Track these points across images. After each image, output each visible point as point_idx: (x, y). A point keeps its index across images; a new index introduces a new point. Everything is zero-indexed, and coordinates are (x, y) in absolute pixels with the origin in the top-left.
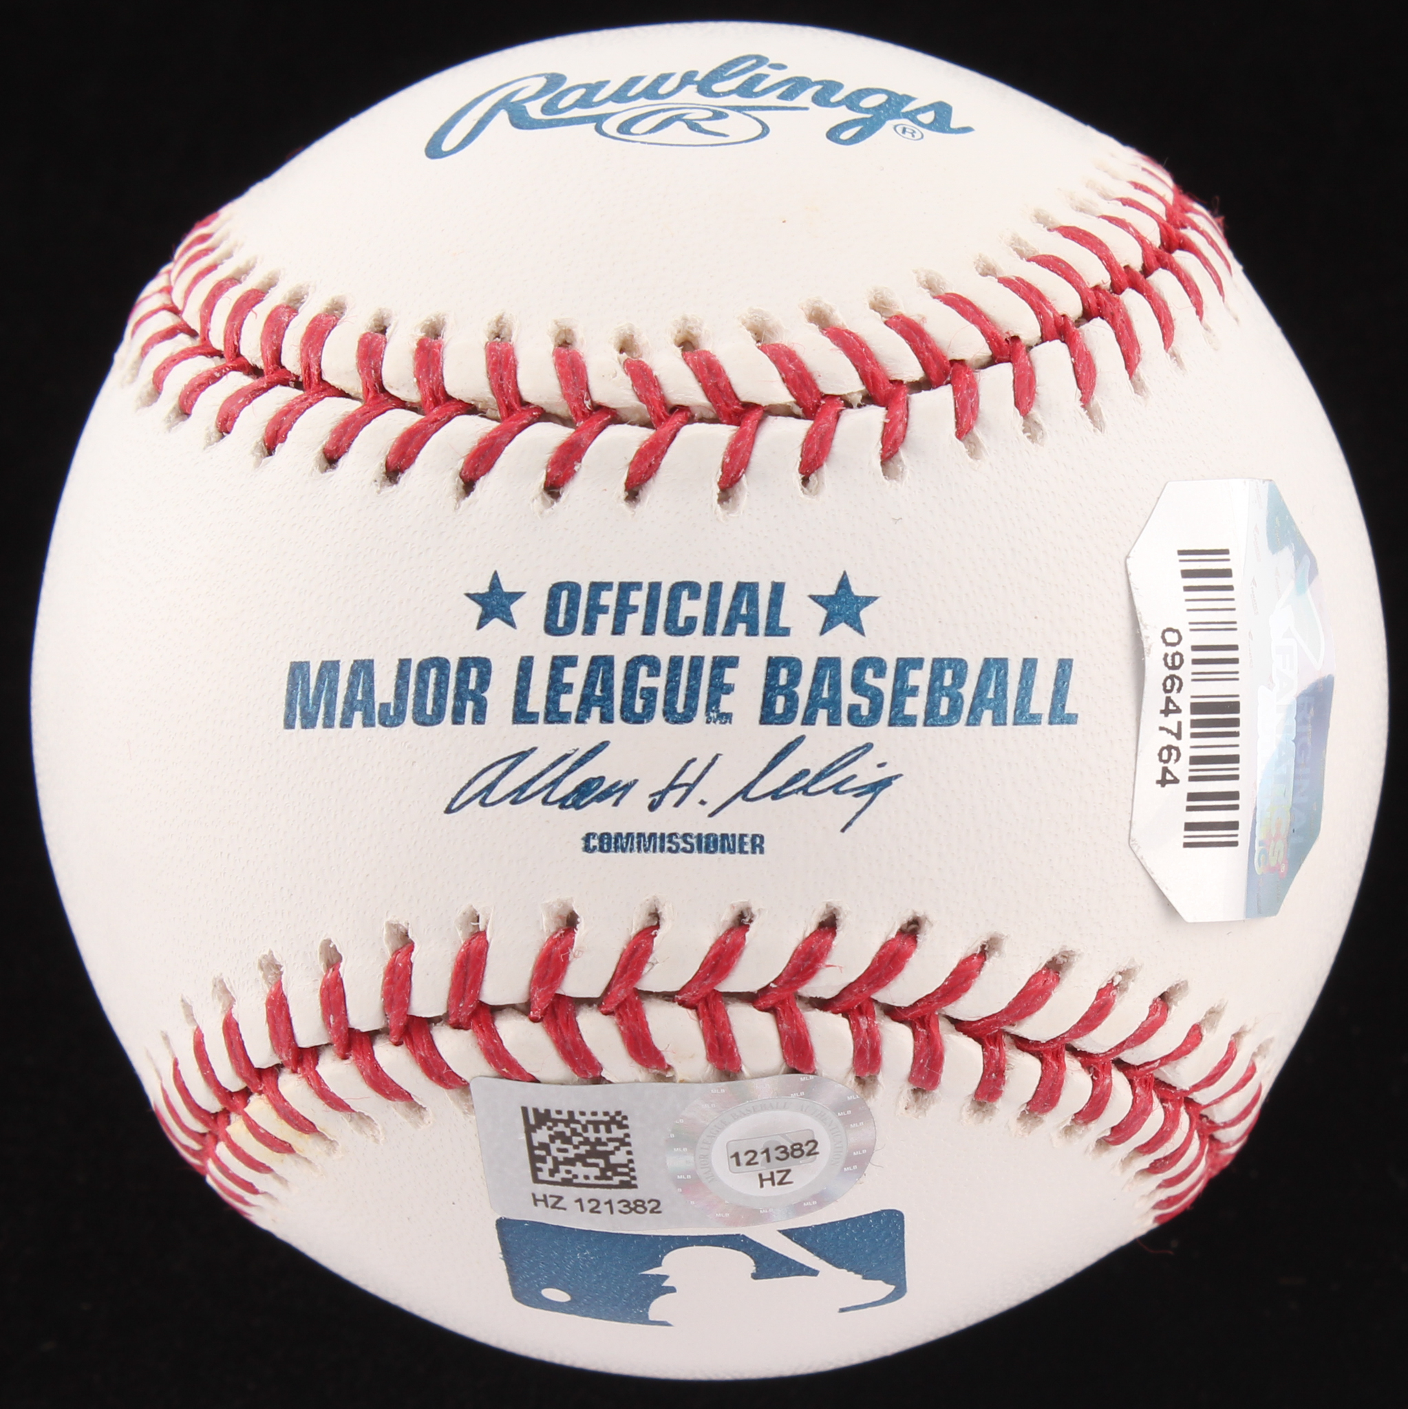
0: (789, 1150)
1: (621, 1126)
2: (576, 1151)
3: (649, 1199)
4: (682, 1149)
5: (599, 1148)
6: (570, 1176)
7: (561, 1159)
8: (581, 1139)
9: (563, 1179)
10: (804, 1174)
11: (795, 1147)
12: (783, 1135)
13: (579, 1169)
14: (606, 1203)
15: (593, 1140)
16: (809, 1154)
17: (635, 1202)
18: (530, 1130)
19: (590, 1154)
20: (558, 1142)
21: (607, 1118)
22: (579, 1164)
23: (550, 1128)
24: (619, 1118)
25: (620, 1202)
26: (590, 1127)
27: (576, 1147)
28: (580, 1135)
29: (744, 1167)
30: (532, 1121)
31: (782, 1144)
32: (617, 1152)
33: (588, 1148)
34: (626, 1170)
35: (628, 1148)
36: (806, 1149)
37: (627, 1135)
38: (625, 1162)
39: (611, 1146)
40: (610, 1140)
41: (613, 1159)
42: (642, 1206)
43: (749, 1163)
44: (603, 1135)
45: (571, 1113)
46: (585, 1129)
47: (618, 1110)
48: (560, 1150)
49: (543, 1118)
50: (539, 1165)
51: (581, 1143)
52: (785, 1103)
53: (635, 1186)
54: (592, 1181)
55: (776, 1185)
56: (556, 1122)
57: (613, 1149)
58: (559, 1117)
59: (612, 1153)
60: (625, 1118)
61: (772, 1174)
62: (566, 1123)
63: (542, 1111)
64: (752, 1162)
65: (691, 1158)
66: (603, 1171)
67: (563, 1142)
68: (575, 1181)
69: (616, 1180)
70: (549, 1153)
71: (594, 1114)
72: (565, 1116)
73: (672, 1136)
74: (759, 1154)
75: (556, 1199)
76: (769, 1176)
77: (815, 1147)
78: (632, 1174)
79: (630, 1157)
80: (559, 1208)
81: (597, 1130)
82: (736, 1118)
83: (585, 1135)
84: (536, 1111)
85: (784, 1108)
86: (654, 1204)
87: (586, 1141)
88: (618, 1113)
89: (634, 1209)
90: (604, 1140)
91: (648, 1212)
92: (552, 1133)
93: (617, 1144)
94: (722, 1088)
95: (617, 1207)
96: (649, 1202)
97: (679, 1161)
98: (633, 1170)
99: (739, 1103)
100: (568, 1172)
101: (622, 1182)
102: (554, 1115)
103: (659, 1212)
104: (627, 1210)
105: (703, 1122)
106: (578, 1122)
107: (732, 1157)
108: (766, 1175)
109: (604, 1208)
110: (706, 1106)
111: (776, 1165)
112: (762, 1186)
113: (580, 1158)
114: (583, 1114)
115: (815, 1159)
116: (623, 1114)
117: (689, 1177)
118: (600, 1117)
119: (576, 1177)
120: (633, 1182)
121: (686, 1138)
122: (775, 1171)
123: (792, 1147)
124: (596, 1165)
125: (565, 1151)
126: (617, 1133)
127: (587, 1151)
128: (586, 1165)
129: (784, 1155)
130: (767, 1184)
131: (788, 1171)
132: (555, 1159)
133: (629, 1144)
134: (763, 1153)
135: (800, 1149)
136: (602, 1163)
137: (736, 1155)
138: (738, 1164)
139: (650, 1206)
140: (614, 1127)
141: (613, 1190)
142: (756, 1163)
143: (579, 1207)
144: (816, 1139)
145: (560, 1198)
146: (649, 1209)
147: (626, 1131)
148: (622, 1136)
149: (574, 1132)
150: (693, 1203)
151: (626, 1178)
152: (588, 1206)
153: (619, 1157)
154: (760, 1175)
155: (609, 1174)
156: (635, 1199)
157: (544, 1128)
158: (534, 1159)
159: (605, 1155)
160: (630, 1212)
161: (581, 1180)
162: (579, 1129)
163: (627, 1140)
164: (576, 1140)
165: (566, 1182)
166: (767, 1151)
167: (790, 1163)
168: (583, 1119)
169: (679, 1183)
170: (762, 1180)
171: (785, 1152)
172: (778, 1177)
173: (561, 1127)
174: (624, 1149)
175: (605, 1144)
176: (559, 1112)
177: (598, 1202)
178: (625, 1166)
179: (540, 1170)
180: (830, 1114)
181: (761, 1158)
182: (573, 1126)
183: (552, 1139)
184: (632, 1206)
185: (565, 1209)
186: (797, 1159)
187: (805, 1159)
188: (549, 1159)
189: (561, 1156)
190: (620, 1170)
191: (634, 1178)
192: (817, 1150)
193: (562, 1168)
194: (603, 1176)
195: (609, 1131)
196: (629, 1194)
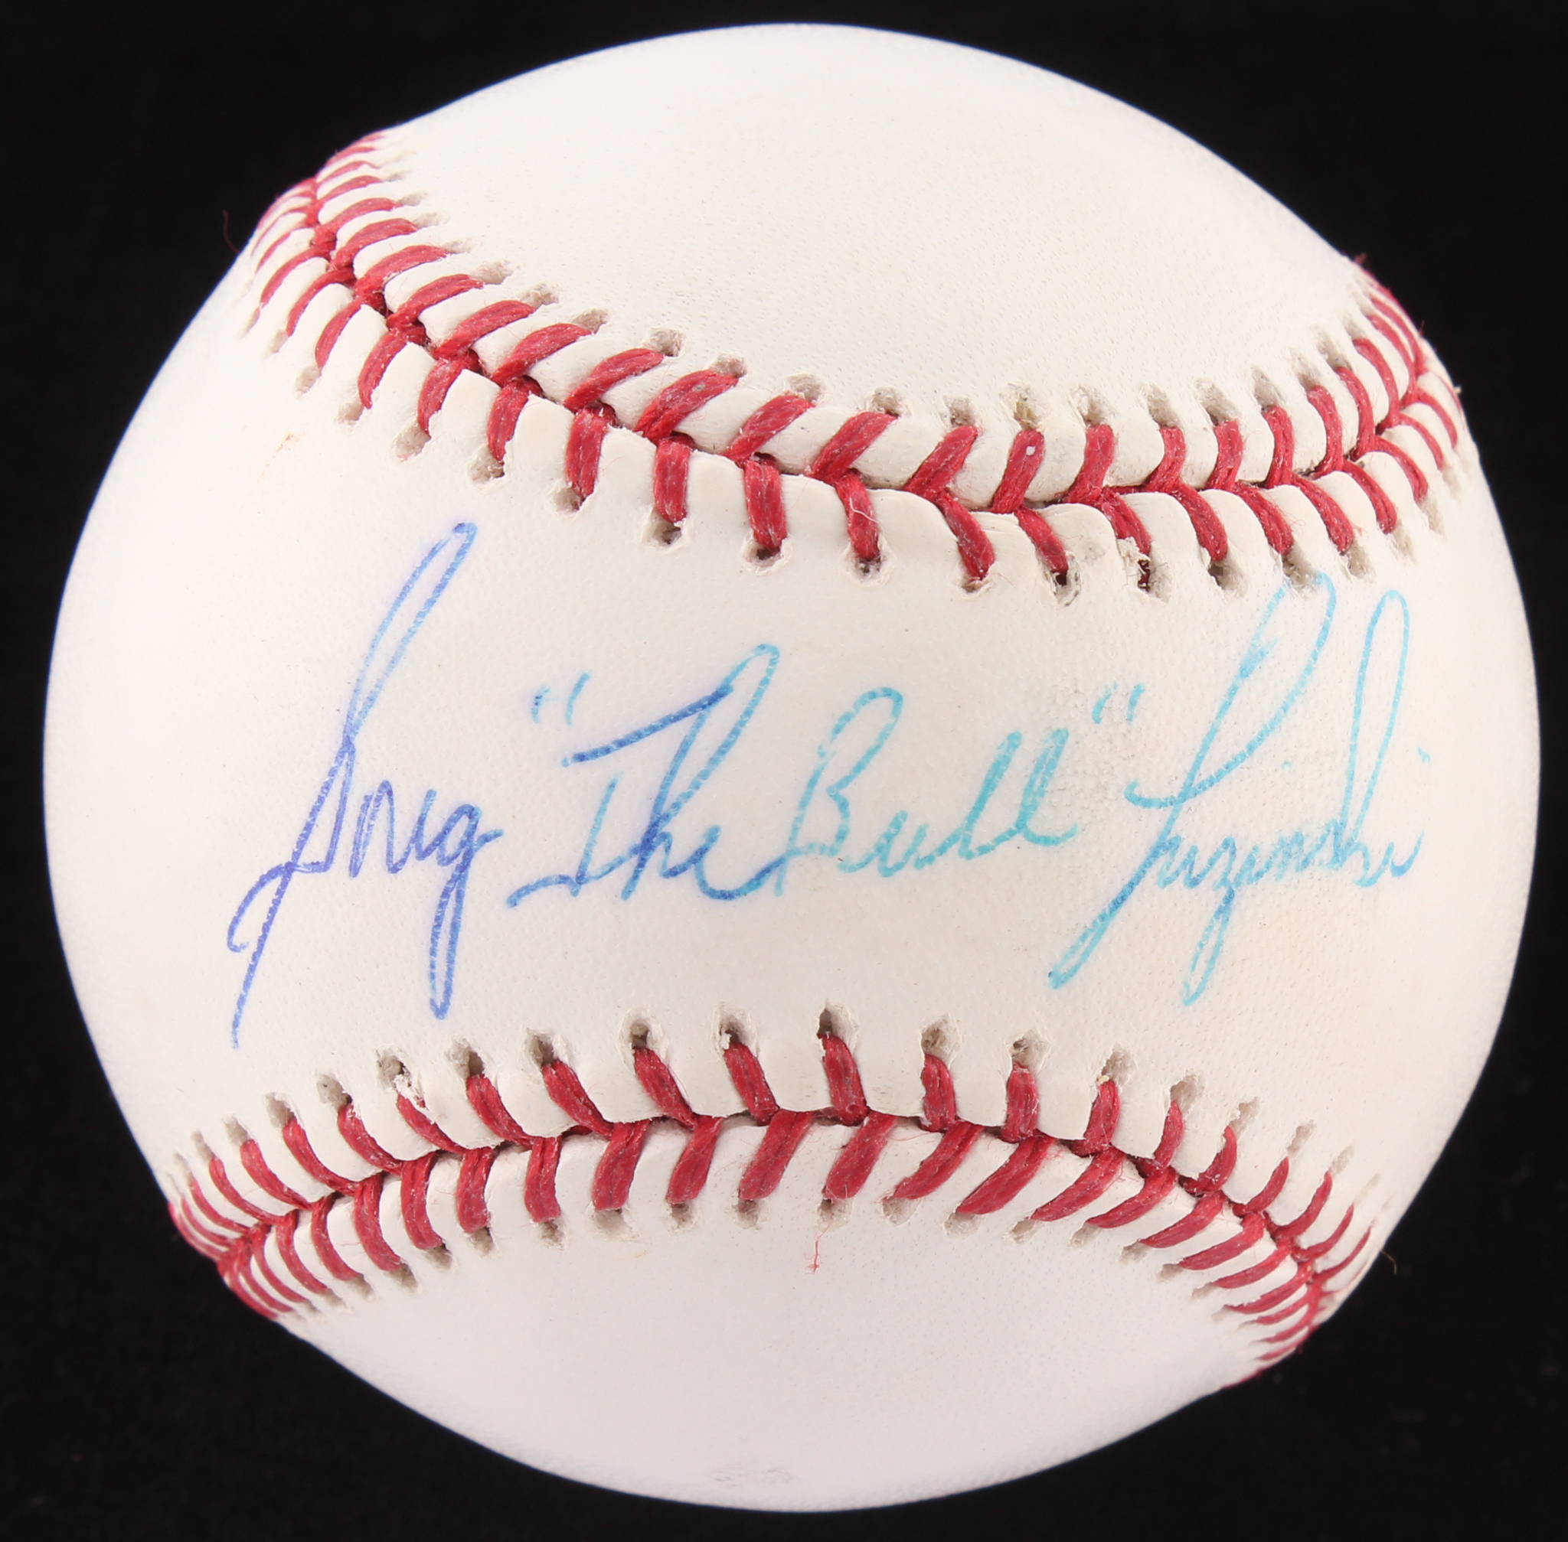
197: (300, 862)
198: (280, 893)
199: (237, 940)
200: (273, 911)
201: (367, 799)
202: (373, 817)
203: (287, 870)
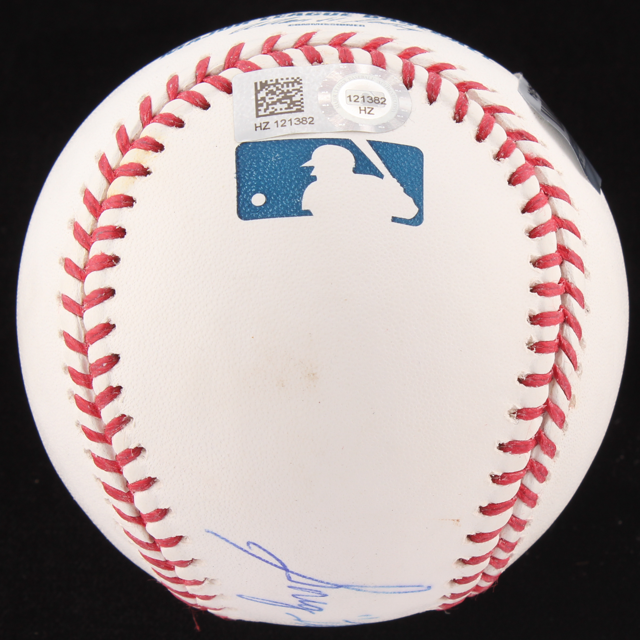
0: (373, 99)
1: (299, 83)
2: (278, 98)
3: (309, 117)
4: (325, 92)
5: (288, 94)
6: (274, 110)
7: (270, 103)
8: (280, 91)
9: (270, 112)
10: (379, 112)
11: (376, 99)
12: (371, 92)
13: (278, 106)
14: (289, 121)
15: (285, 91)
16: (382, 103)
17: (302, 119)
18: (257, 92)
19: (284, 98)
20: (270, 95)
21: (293, 80)
22: (278, 103)
23: (267, 89)
24: (298, 80)
25: (295, 119)
26: (285, 85)
27: (278, 96)
28: (280, 89)
29: (353, 102)
30: (259, 88)
31: (370, 96)
32: (296, 95)
33: (283, 95)
34: (300, 103)
35: (301, 93)
36: (381, 101)
37: (301, 87)
38: (299, 99)
39: (293, 93)
40: (294, 90)
41: (294, 99)
42: (306, 121)
43: (355, 101)
44: (291, 88)
45: (277, 80)
46: (283, 86)
47: (298, 77)
48: (270, 99)
49: (264, 85)
50: (259, 108)
51: (280, 93)
52: (372, 78)
53: (303, 111)
54: (284, 111)
55: (367, 114)
56: (269, 86)
57: (294, 94)
58: (271, 83)
59: (294, 96)
60: (301, 80)
61: (365, 108)
62: (274, 85)
63: (264, 82)
64: (357, 101)
65: (329, 96)
66: (289, 105)
67: (272, 95)
68: (276, 112)
69: (295, 108)
70: (265, 101)
71: (287, 79)
72: (274, 82)
73: (322, 86)
74: (360, 98)
75: (265, 124)
76: (364, 109)
77: (385, 101)
78: (302, 105)
79: (302, 97)
80: (267, 129)
81: (288, 86)
82: (350, 80)
83: (282, 89)
84: (261, 83)
85: (372, 80)
86: (311, 119)
87: (283, 92)
88: (298, 78)
89: (302, 122)
90: (291, 90)
91: (308, 124)
92: (267, 91)
93: (296, 92)
94: (345, 66)
95: (294, 121)
96: (309, 118)
97: (323, 97)
98: (302, 103)
99: (352, 73)
100: (273, 108)
101: (297, 109)
102: (269, 83)
103: (313, 124)
104: (298, 123)
105: (336, 80)
106: (280, 84)
107: (348, 97)
108: (363, 108)
109: (288, 123)
110: (337, 73)
111: (367, 105)
112: (360, 113)
113: (279, 101)
114: (282, 79)
115: (384, 106)
116: (300, 78)
117: (328, 105)
118: (290, 80)
119: (276, 110)
120: (302, 109)
121: (328, 87)
122: (367, 107)
123: (375, 98)
124: (286, 103)
125: (273, 98)
126: (297, 86)
127: (282, 97)
128: (281, 103)
129: (371, 101)
130: (363, 112)
131: (372, 109)
132: (267, 103)
133: (302, 91)
134: (361, 98)
135: (378, 100)
136: (289, 101)
137: (350, 96)
138: (350, 101)
139: (309, 121)
140: (296, 84)
141: (293, 113)
142: (358, 102)
143: (276, 125)
144: (385, 98)
145: (268, 123)
146: (308, 122)
147: (301, 85)
148: (299, 88)
149: (278, 89)
150: (328, 118)
151: (299, 107)
152: (280, 124)
153: (297, 98)
154: (360, 108)
155: (292, 106)
156: (302, 117)
157: (264, 90)
158: (258, 105)
159: (290, 98)
160: (300, 124)
161: (279, 111)
162: (280, 86)
163: (301, 89)
164: (278, 92)
165: (272, 114)
166: (363, 97)
167: (373, 105)
168: (282, 82)
169: (323, 108)
170: (360, 110)
171: (371, 99)
172: (368, 110)
173: (272, 88)
174: (299, 94)
175: (291, 92)
176: (271, 81)
177: (285, 121)
178: (299, 101)
179: (260, 110)
180: (391, 89)
181: (360, 100)
182: (277, 86)
183: (267, 94)
184: (301, 121)
185: (269, 128)
186: (377, 104)
187: (379, 105)
188: (265, 105)
189: (270, 102)
190: (297, 103)
191: (303, 107)
192: (386, 102)
193: (270, 107)
194: (289, 108)
195: (293, 86)
196: (300, 115)
197: (289, 573)
198: (275, 566)
199: (251, 545)
200: (267, 562)
201: (320, 592)
202: (312, 592)
203: (285, 568)
